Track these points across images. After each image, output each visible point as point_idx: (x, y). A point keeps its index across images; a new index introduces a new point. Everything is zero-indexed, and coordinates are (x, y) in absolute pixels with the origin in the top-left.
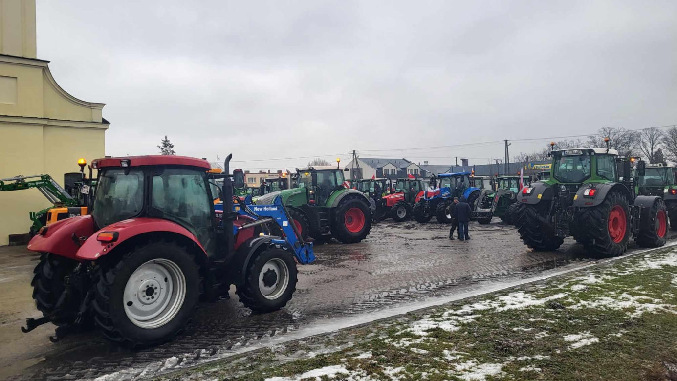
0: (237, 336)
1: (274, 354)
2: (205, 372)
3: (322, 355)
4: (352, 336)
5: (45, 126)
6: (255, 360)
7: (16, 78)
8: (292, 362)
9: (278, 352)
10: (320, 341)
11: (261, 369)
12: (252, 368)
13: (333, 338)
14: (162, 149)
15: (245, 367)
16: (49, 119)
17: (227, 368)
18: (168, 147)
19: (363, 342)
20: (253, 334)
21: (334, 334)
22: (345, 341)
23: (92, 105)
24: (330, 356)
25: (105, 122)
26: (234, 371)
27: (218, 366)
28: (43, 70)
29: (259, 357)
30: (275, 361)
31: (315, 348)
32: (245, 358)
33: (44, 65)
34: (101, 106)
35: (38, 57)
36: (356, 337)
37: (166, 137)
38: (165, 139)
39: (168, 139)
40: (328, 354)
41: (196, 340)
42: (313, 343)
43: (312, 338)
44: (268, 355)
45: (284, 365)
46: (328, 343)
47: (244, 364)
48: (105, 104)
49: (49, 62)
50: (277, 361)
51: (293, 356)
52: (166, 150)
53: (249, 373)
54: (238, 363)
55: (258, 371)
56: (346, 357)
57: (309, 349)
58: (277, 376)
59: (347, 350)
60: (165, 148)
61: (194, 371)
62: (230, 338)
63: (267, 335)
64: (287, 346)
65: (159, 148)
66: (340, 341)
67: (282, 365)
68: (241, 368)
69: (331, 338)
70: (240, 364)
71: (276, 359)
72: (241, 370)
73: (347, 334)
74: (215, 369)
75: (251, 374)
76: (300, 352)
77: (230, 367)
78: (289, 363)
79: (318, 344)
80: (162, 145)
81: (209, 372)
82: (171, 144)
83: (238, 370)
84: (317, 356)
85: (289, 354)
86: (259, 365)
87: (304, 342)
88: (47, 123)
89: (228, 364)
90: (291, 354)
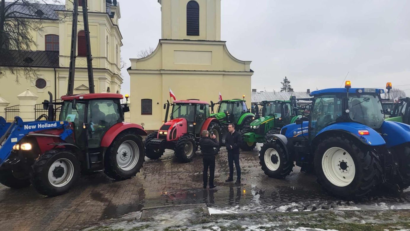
0: (315, 200)
1: (336, 216)
2: (292, 217)
3: (371, 224)
4: (397, 216)
5: (224, 75)
6: (323, 217)
7: (212, 52)
8: (347, 224)
9: (339, 215)
10: (371, 215)
11: (326, 223)
12: (320, 221)
13: (381, 214)
14: (284, 84)
15: (316, 219)
16: (225, 71)
17: (305, 217)
18: (287, 83)
19: (405, 222)
20: (326, 201)
21: (383, 212)
22: (391, 218)
23: (245, 62)
24: (376, 226)
25: (251, 71)
26: (309, 220)
27: (300, 215)
28: (223, 46)
29: (326, 216)
30: (336, 220)
31: (366, 218)
32: (317, 214)
33: (223, 43)
34: (250, 62)
35: (221, 40)
36: (400, 217)
37: (286, 77)
38: (285, 78)
39: (287, 78)
40: (375, 224)
41: (290, 198)
42: (365, 215)
43: (365, 211)
44: (332, 216)
45: (342, 224)
46: (377, 217)
47: (316, 217)
48: (251, 61)
49: (226, 42)
50: (338, 220)
51: (349, 220)
52: (286, 85)
53: (318, 223)
54: (312, 216)
55: (324, 224)
56: (388, 229)
57: (362, 218)
58: (336, 229)
59: (390, 225)
60: (285, 84)
61: (286, 214)
62: (310, 200)
63: (335, 203)
64: (346, 213)
65: (282, 83)
66: (386, 217)
67: (340, 224)
68: (314, 219)
69: (380, 214)
70: (314, 217)
71: (337, 219)
72: (313, 221)
73: (393, 214)
74: (298, 217)
75: (319, 224)
76: (354, 218)
77: (307, 218)
78: (345, 223)
79: (369, 216)
80: (283, 82)
81: (294, 217)
82: (289, 81)
83: (311, 220)
84: (366, 224)
85: (347, 218)
86: (325, 220)
87: (358, 213)
88: (224, 73)
89: (306, 216)
90: (348, 219)
